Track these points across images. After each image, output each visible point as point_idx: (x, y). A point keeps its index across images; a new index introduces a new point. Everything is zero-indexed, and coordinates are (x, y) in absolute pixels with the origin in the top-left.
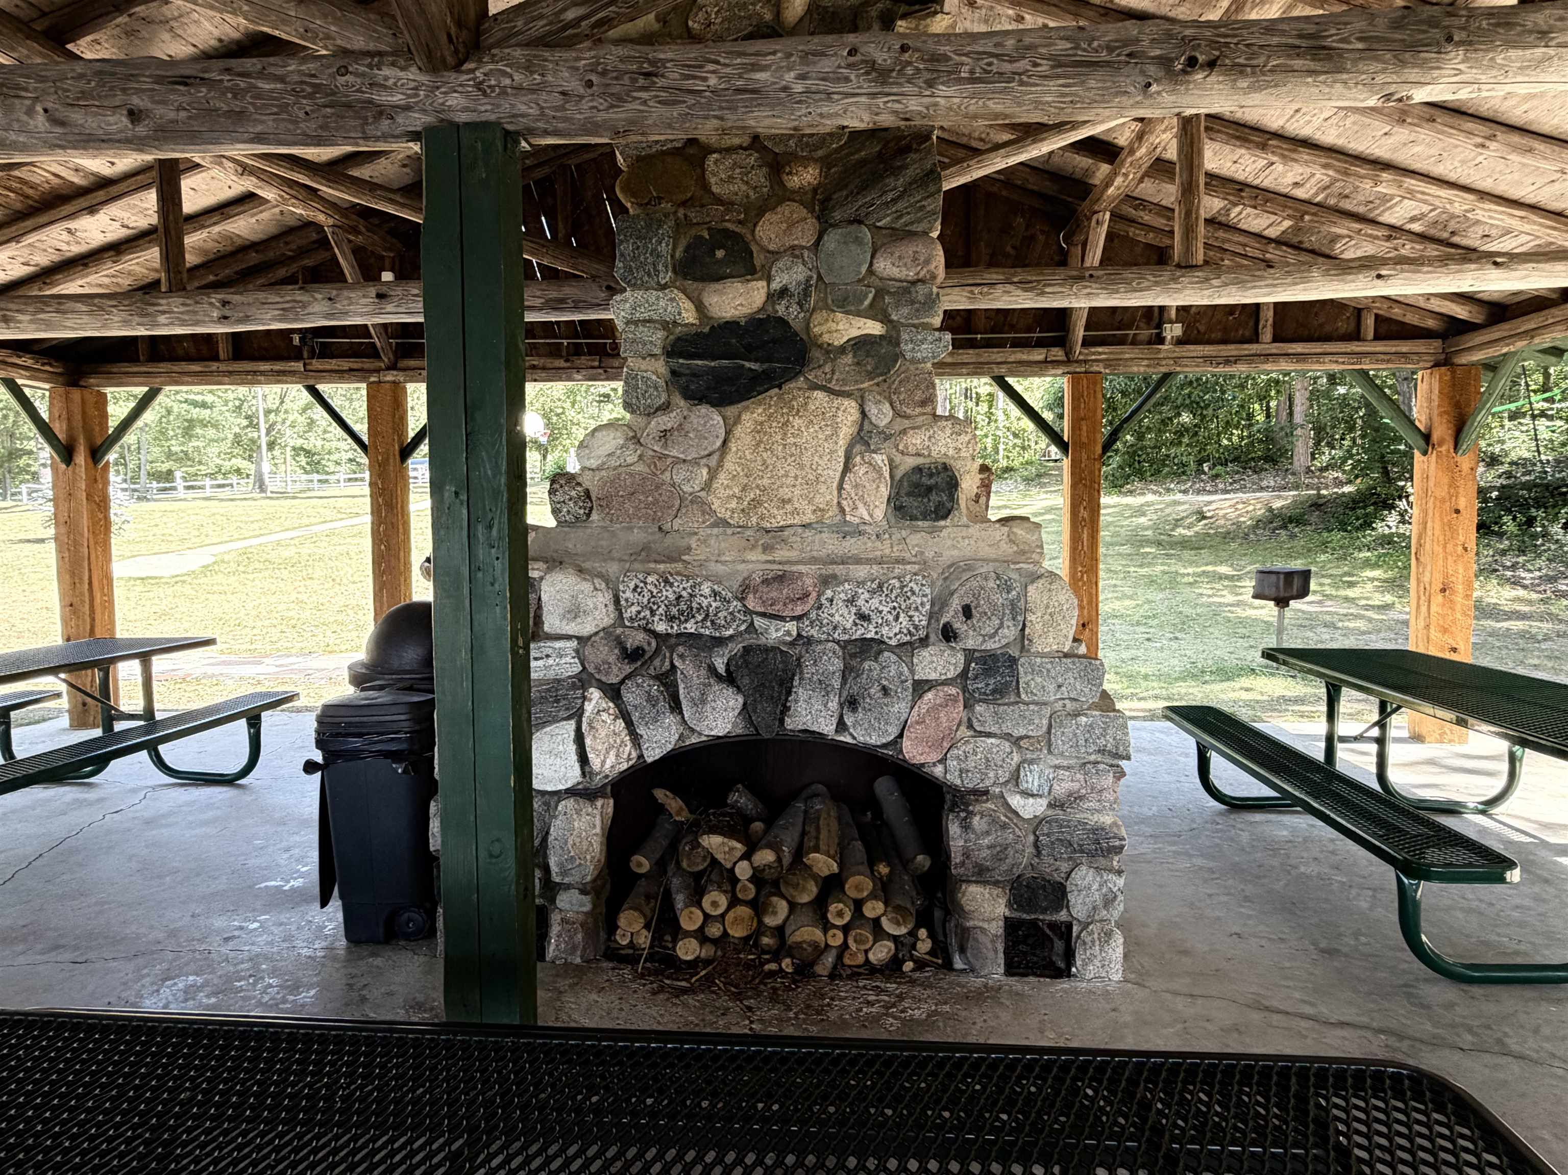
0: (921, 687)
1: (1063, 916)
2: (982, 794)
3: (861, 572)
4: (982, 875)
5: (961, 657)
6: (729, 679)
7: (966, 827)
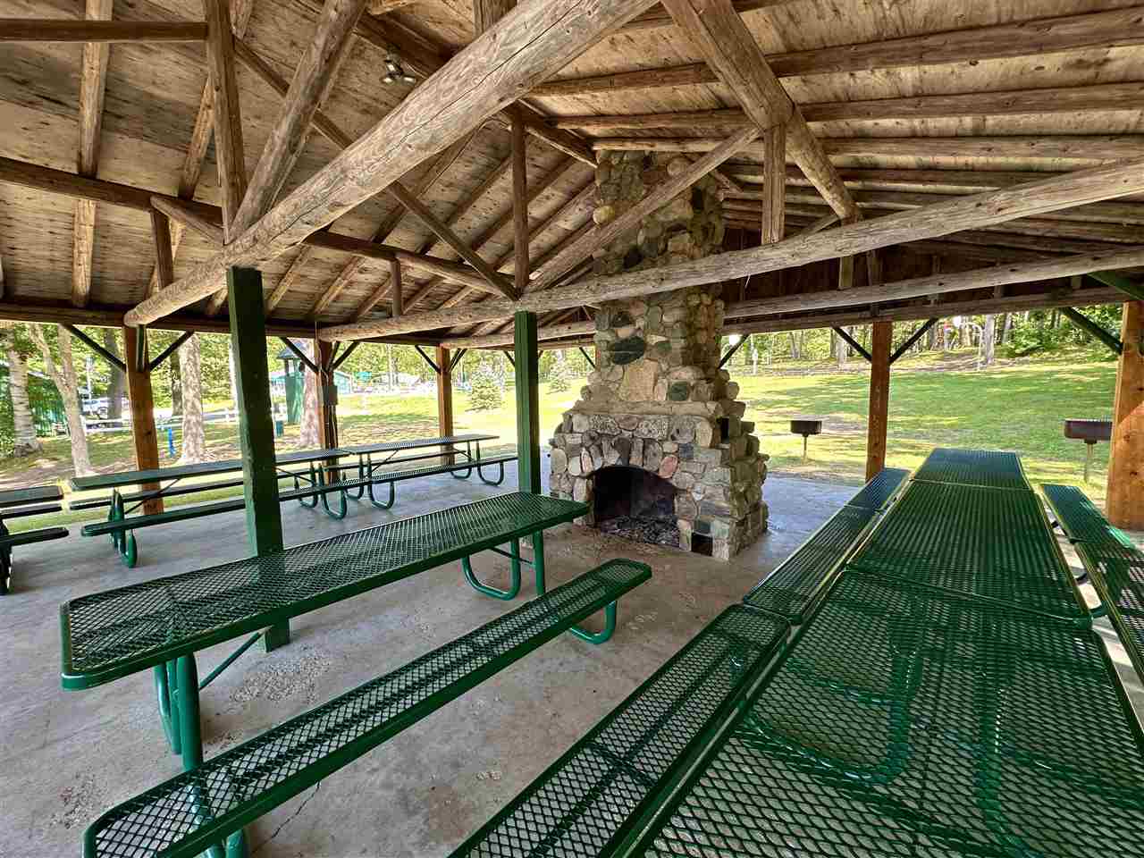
0: (665, 454)
1: (709, 535)
2: (684, 491)
3: (651, 417)
4: (683, 517)
5: (676, 446)
6: (614, 447)
7: (679, 501)
